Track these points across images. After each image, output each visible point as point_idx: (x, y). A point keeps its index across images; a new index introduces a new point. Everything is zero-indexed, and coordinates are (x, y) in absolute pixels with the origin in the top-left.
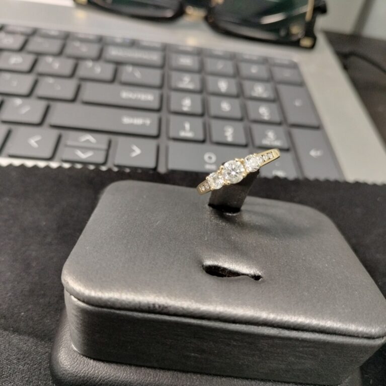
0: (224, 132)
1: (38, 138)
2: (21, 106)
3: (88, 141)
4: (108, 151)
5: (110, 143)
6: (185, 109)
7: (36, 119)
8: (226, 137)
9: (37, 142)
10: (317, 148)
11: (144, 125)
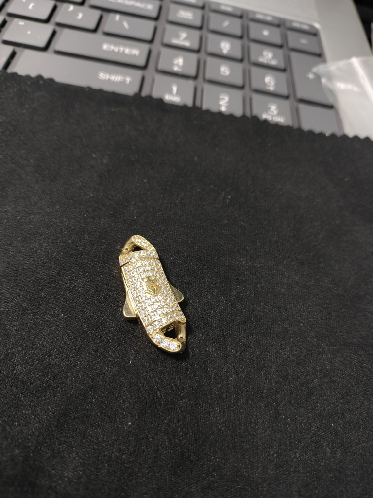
6: (176, 69)
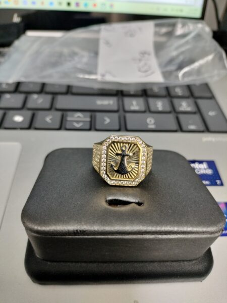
0: (156, 105)
1: (51, 117)
2: (37, 99)
3: (79, 117)
4: (91, 122)
5: (91, 117)
7: (47, 106)
8: (158, 108)
9: (50, 119)
10: (213, 110)
11: (109, 105)
